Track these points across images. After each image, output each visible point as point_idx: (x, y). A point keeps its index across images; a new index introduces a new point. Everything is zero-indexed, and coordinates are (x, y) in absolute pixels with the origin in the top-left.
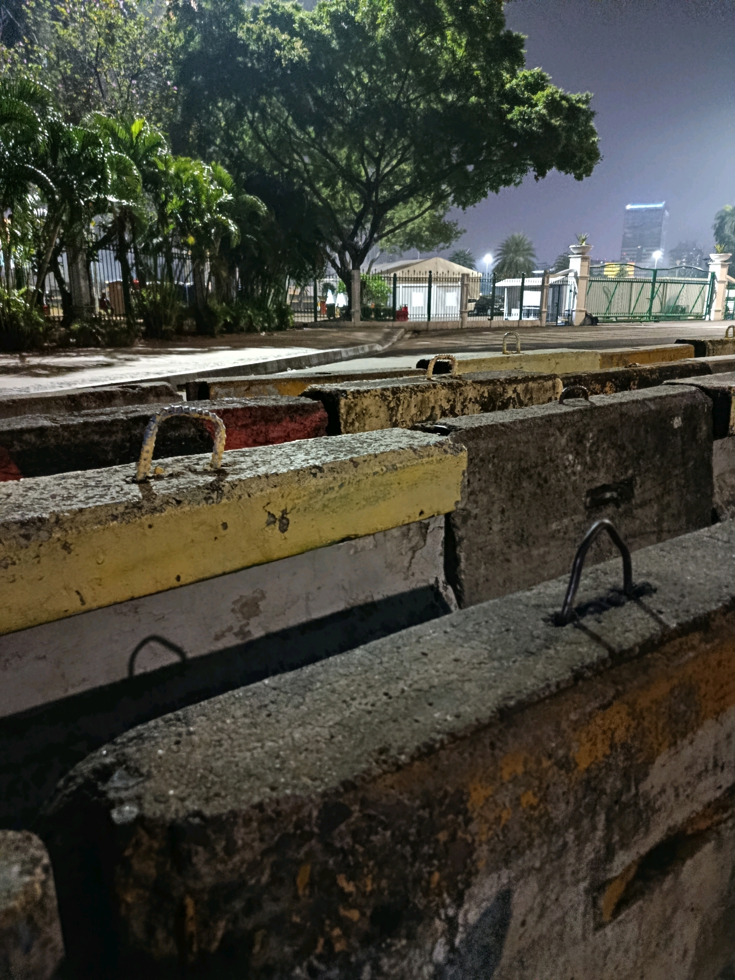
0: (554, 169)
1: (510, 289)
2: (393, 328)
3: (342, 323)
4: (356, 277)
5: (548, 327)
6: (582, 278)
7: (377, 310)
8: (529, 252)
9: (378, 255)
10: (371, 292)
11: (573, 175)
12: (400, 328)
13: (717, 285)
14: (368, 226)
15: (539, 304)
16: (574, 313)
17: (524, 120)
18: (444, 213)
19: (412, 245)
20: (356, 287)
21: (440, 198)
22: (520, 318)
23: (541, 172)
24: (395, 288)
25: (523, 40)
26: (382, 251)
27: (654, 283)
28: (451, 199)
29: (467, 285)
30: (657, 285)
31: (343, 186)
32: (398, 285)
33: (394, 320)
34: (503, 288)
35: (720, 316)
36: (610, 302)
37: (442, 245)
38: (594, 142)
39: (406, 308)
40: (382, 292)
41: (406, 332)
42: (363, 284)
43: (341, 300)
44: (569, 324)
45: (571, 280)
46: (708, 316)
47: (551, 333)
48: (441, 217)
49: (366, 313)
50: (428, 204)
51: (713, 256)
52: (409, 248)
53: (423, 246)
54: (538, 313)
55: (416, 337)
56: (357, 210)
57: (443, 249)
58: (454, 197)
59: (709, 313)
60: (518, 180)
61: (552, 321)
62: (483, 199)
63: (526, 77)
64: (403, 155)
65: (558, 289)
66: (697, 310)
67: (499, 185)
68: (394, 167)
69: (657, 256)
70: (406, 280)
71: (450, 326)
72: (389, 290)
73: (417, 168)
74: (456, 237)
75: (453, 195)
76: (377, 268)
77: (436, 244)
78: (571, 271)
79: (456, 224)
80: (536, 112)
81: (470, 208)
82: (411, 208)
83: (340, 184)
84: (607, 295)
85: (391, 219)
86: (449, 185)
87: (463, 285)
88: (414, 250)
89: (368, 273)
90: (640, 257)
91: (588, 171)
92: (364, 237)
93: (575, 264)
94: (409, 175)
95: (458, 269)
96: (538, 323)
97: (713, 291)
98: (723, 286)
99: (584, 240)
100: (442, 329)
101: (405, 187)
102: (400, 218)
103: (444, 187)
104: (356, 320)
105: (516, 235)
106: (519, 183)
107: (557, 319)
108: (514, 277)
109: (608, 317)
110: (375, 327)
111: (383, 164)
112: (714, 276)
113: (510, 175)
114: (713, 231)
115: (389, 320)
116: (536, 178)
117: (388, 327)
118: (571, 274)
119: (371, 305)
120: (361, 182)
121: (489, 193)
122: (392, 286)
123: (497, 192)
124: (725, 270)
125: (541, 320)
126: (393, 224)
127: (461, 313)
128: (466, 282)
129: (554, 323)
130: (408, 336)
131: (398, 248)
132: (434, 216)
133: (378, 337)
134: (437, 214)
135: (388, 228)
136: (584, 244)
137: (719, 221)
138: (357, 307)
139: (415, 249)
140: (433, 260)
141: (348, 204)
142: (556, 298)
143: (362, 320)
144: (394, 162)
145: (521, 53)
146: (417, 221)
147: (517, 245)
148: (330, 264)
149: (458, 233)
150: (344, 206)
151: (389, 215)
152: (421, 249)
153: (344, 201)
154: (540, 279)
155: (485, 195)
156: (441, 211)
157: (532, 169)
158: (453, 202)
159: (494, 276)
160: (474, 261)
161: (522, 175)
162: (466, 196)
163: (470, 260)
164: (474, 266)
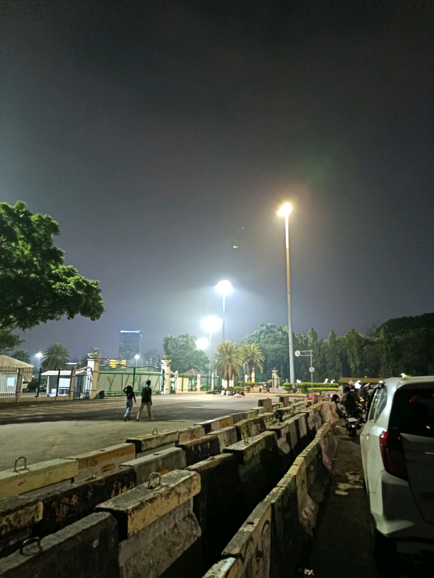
0: (79, 314)
1: (51, 377)
5: (74, 400)
6: (95, 371)
8: (65, 353)
11: (89, 318)
13: (165, 376)
15: (69, 386)
16: (90, 392)
17: (62, 289)
18: (11, 330)
21: (8, 323)
22: (57, 395)
23: (71, 316)
25: (62, 253)
27: (134, 374)
28: (16, 323)
29: (22, 375)
30: (136, 375)
34: (47, 376)
35: (168, 392)
36: (111, 385)
37: (7, 348)
38: (100, 303)
44: (87, 398)
45: (89, 373)
46: (162, 392)
47: (76, 405)
48: (9, 332)
51: (162, 361)
54: (69, 392)
57: (8, 350)
58: (18, 323)
59: (163, 390)
60: (58, 317)
61: (77, 396)
62: (36, 325)
63: (64, 269)
65: (81, 377)
66: (157, 389)
67: (47, 319)
69: (137, 357)
74: (18, 344)
77: (4, 347)
78: (88, 368)
79: (18, 337)
80: (69, 286)
81: (27, 330)
84: (109, 380)
86: (15, 316)
87: (19, 374)
90: (128, 358)
91: (98, 317)
93: (91, 364)
95: (18, 363)
96: (68, 398)
97: (164, 379)
98: (168, 376)
99: (96, 351)
103: (11, 317)
105: (58, 344)
106: (59, 319)
107: (80, 395)
108: (54, 370)
109: (111, 394)
112: (164, 372)
113: (54, 314)
116: (69, 318)
118: (89, 370)
121: (41, 323)
123: (45, 322)
124: (169, 368)
125: (70, 396)
127: (17, 392)
128: (21, 373)
129: (78, 398)
132: (4, 331)
134: (6, 330)
136: (96, 353)
142: (80, 382)
145: (61, 258)
147: (58, 349)
149: (19, 342)
154: (70, 372)
155: (38, 323)
156: (9, 329)
157: (66, 313)
158: (17, 326)
159: (41, 369)
160: (30, 357)
161: (60, 315)
162: (26, 323)
163: (27, 357)
164: (29, 360)
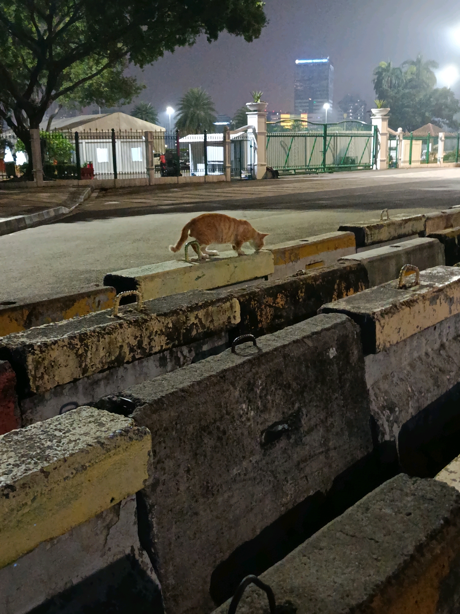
0: (225, 31)
1: (194, 144)
2: (78, 186)
3: (23, 183)
4: (35, 136)
5: (233, 181)
6: (260, 133)
7: (61, 167)
8: (208, 106)
9: (56, 111)
10: (53, 149)
11: (243, 37)
12: (86, 186)
13: (380, 137)
14: (44, 81)
15: (222, 159)
16: (256, 167)
18: (122, 70)
19: (92, 100)
20: (36, 147)
21: (116, 57)
22: (206, 174)
23: (213, 35)
24: (77, 144)
26: (61, 106)
27: (325, 136)
28: (128, 56)
29: (151, 143)
30: (328, 138)
31: (14, 43)
32: (80, 141)
33: (79, 178)
34: (187, 144)
35: (385, 165)
36: (288, 156)
37: (122, 100)
38: (259, 6)
39: (91, 165)
40: (64, 149)
41: (93, 191)
42: (44, 143)
43: (22, 159)
44: (252, 178)
45: (251, 136)
46: (374, 166)
47: (236, 188)
48: (118, 73)
49: (49, 172)
50: (105, 61)
51: (374, 111)
52: (89, 104)
53: (104, 101)
54: (223, 168)
55: (104, 196)
56: (30, 66)
57: (124, 104)
58: (131, 55)
59: (375, 163)
60: (191, 40)
61: (236, 175)
62: (160, 58)
64: (75, 13)
65: (239, 144)
66: (365, 160)
67: (174, 44)
68: (67, 25)
69: (327, 107)
70: (89, 136)
71: (138, 184)
72: (72, 147)
73: (90, 28)
74: (136, 93)
75: (129, 54)
76: (56, 124)
77: (117, 100)
78: (249, 127)
79: (135, 80)
81: (147, 66)
82: (88, 64)
83: (10, 40)
84: (284, 149)
85: (68, 74)
86: (125, 44)
87: (147, 142)
88: (94, 106)
89: (48, 130)
90: (311, 109)
91: (257, 33)
92: (41, 96)
93: (253, 120)
94: (83, 32)
95: (142, 124)
96: (224, 178)
97: (377, 143)
98: (385, 137)
99: (259, 98)
100: (130, 187)
101: (80, 45)
102: (77, 75)
103: (120, 45)
104: (39, 180)
105: (196, 90)
106: (193, 43)
107: (241, 173)
108: (197, 133)
109: (288, 170)
110: (60, 186)
111: (55, 20)
112: (376, 130)
113: (183, 34)
114: (373, 86)
115: (74, 178)
116: (209, 40)
117: (74, 186)
118: (250, 131)
119: (53, 162)
120: (33, 39)
121: (166, 53)
122: (74, 141)
123: (173, 51)
124: (386, 123)
125: (225, 175)
126: (71, 80)
127: (148, 169)
128: (150, 140)
129: (238, 178)
130: (95, 195)
131: (77, 103)
132: (112, 72)
133: (63, 197)
134: (114, 70)
135: (66, 85)
136: (259, 102)
137: (377, 76)
138: (38, 167)
139: (95, 104)
140: (115, 115)
141: (20, 59)
142: (238, 152)
143: (44, 179)
144: (67, 19)
146: (95, 78)
147: (197, 99)
148: (5, 123)
149: (138, 88)
150: (17, 61)
151: (65, 71)
152: (102, 105)
153: (15, 56)
154: (222, 135)
155: (161, 54)
156: (118, 67)
157: (204, 31)
158: (130, 60)
159: (177, 131)
160: (156, 115)
161: (195, 36)
162: (143, 55)
163: (152, 113)
164: (157, 120)
